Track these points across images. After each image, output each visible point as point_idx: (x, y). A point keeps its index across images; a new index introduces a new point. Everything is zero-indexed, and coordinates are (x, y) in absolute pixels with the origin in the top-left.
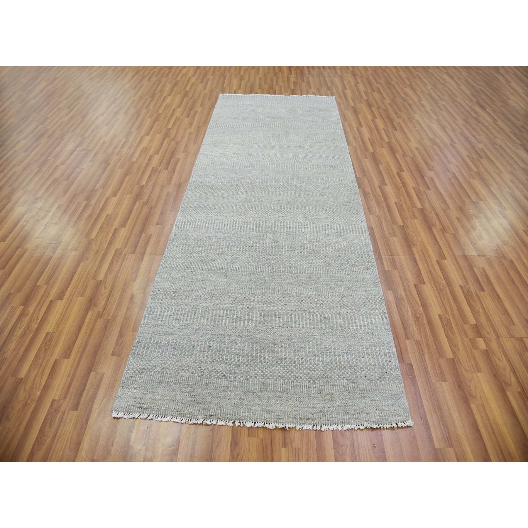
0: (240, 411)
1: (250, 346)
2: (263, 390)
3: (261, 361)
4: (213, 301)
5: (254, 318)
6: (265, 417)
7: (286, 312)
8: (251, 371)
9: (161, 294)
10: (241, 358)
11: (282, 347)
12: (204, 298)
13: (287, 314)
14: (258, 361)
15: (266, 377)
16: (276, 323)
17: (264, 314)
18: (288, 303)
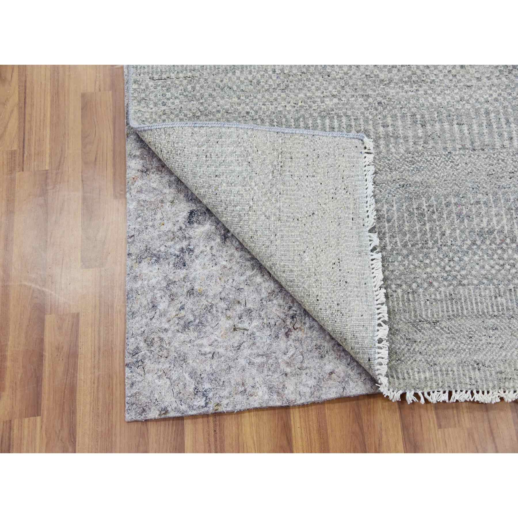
0: (412, 369)
1: (404, 207)
2: (454, 315)
3: (436, 242)
4: (292, 95)
5: (400, 132)
6: (471, 378)
7: (473, 106)
8: (418, 270)
9: (159, 88)
10: (387, 239)
11: (478, 203)
12: (266, 87)
13: (477, 111)
14: (430, 244)
15: (455, 282)
16: (454, 140)
17: (423, 117)
18: (474, 82)
